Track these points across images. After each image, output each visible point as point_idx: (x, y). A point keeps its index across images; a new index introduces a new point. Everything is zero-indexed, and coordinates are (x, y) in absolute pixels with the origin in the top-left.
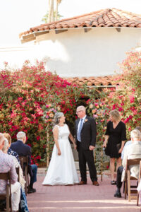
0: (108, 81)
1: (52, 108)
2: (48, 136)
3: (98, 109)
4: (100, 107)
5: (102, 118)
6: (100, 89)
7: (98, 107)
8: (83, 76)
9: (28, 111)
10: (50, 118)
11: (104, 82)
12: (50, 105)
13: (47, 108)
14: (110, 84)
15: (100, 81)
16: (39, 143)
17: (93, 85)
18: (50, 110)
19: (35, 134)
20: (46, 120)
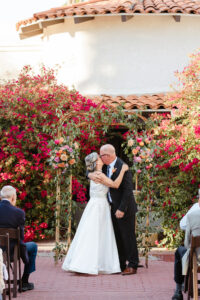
0: (159, 102)
1: (65, 144)
2: (58, 191)
3: (142, 147)
4: (146, 145)
5: (148, 163)
6: (146, 115)
7: (142, 144)
9: (27, 150)
10: (61, 161)
11: (152, 104)
12: (62, 140)
13: (57, 145)
14: (162, 107)
15: (146, 102)
16: (45, 201)
17: (135, 107)
18: (63, 149)
19: (39, 187)
20: (54, 165)
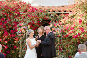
0: (64, 9)
1: (24, 26)
2: (21, 46)
3: (56, 28)
4: (58, 27)
5: (59, 34)
6: (59, 14)
7: (56, 26)
8: (48, 5)
9: (8, 28)
10: (22, 33)
11: (61, 10)
12: (22, 24)
13: (21, 26)
14: (65, 11)
15: (59, 9)
16: (15, 50)
17: (54, 11)
18: (23, 28)
19: (13, 44)
20: (19, 35)
